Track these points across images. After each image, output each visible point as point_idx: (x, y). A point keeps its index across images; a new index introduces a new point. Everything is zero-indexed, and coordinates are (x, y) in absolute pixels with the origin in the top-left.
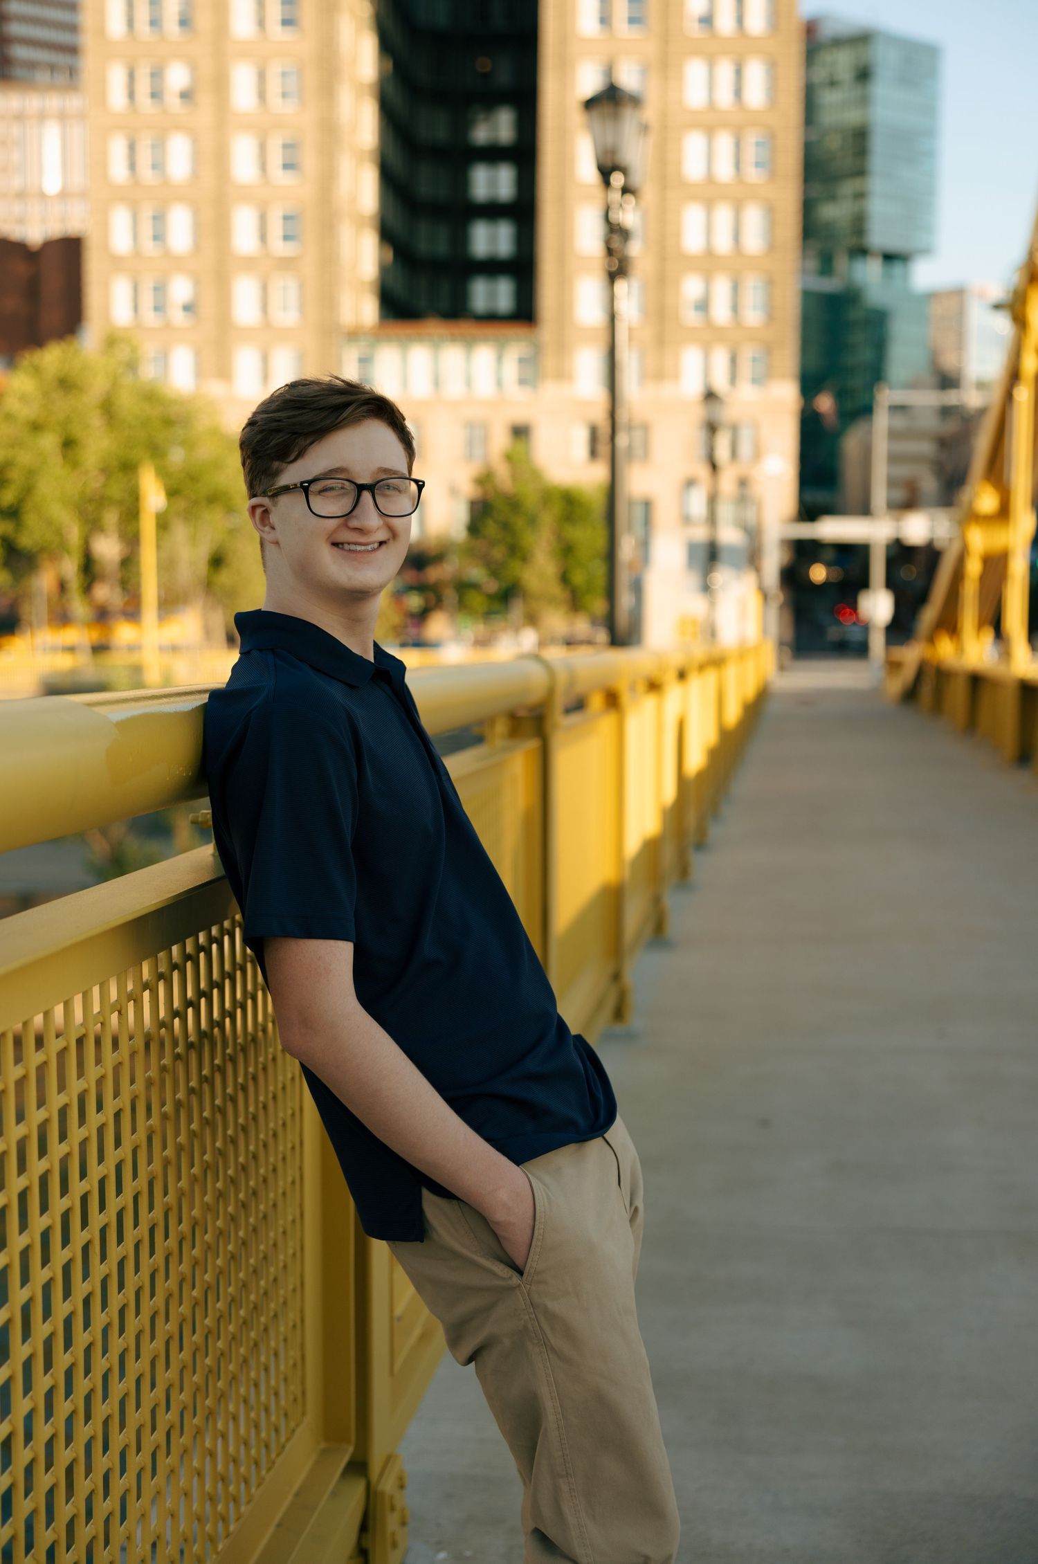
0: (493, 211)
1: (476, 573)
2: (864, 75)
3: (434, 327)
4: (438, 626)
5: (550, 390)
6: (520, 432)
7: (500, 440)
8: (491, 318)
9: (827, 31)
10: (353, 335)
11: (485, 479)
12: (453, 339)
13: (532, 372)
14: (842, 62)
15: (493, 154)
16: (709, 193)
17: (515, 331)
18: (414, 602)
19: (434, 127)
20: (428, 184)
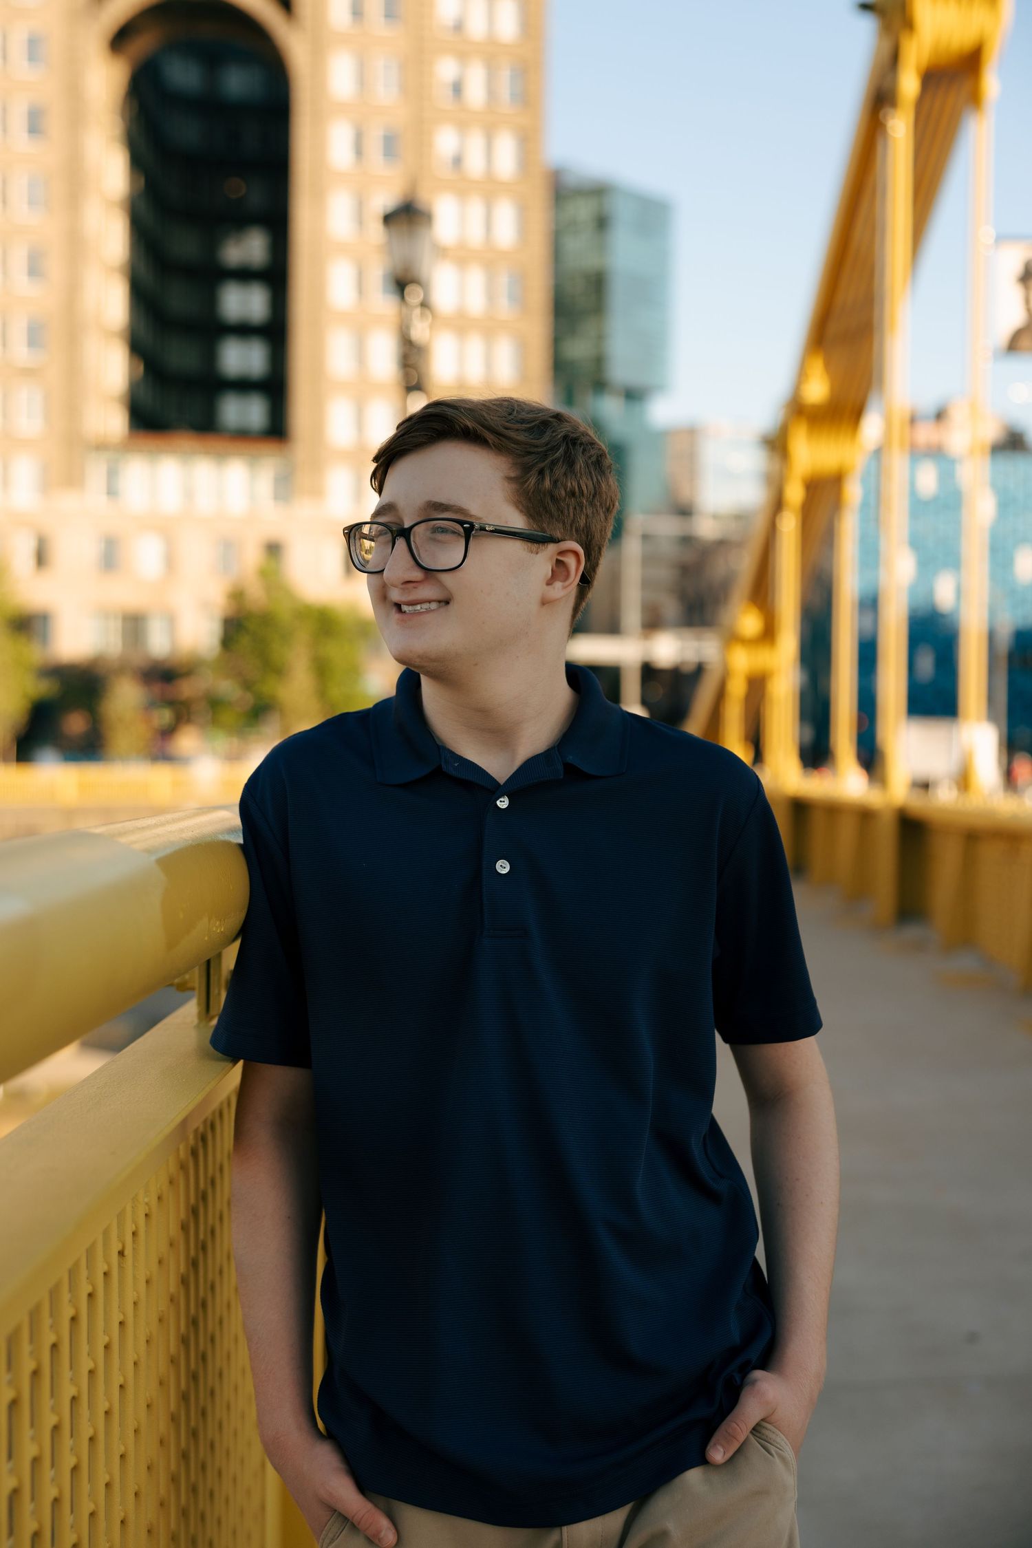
0: (244, 330)
1: (227, 687)
2: (602, 223)
3: (185, 441)
4: (187, 741)
5: (303, 509)
6: (274, 549)
7: (252, 557)
8: (242, 435)
9: (571, 180)
10: (101, 446)
11: (237, 595)
12: (207, 453)
13: (285, 488)
14: (583, 211)
15: (245, 275)
16: (461, 324)
17: (268, 448)
18: (165, 716)
19: (184, 245)
20: (180, 300)
